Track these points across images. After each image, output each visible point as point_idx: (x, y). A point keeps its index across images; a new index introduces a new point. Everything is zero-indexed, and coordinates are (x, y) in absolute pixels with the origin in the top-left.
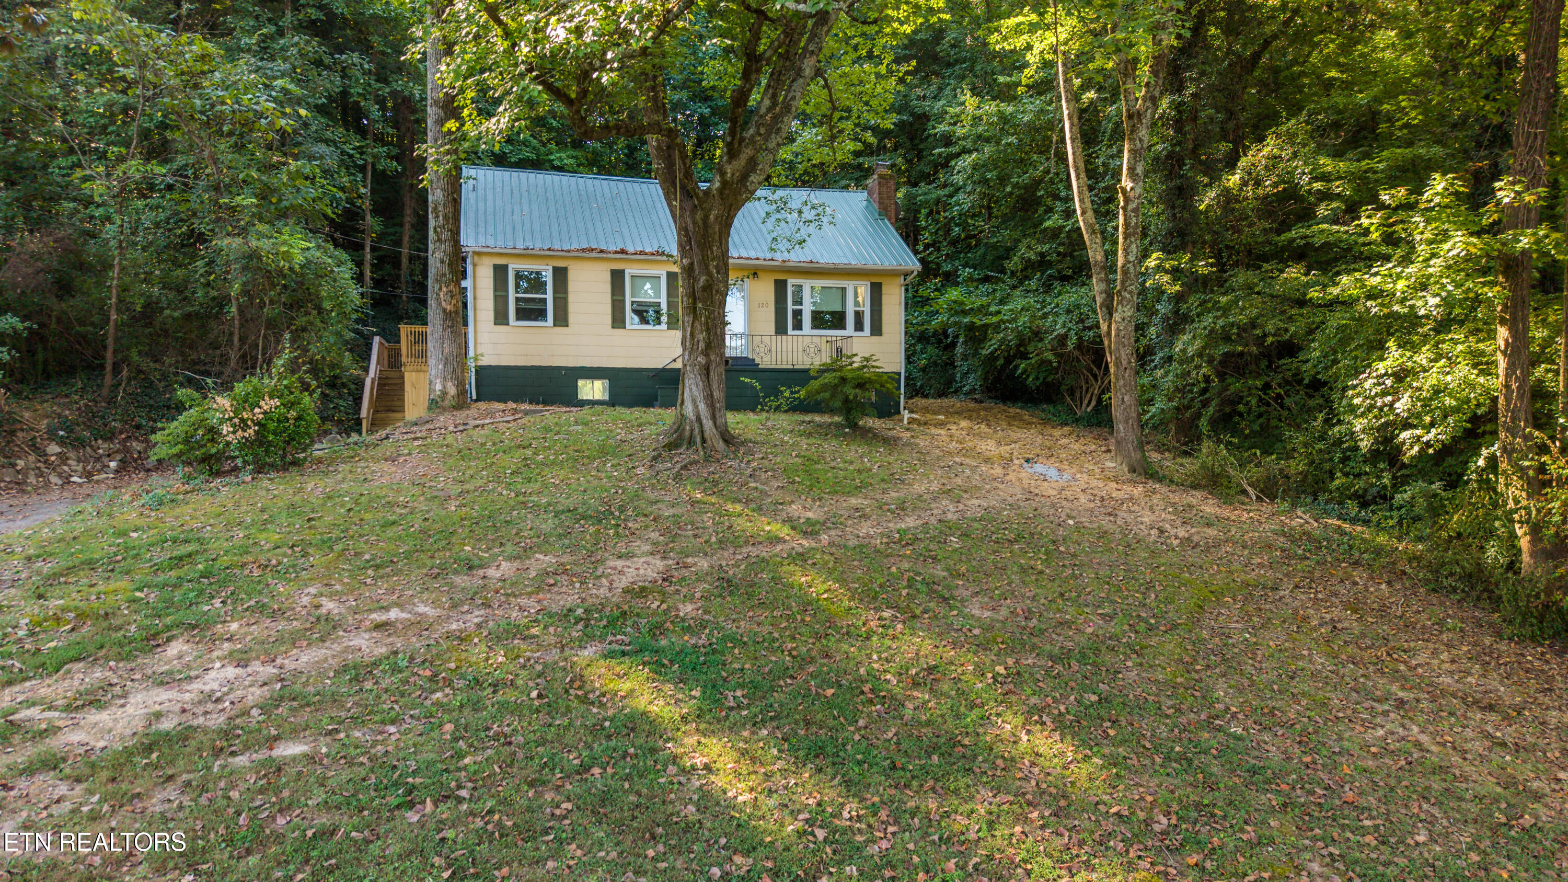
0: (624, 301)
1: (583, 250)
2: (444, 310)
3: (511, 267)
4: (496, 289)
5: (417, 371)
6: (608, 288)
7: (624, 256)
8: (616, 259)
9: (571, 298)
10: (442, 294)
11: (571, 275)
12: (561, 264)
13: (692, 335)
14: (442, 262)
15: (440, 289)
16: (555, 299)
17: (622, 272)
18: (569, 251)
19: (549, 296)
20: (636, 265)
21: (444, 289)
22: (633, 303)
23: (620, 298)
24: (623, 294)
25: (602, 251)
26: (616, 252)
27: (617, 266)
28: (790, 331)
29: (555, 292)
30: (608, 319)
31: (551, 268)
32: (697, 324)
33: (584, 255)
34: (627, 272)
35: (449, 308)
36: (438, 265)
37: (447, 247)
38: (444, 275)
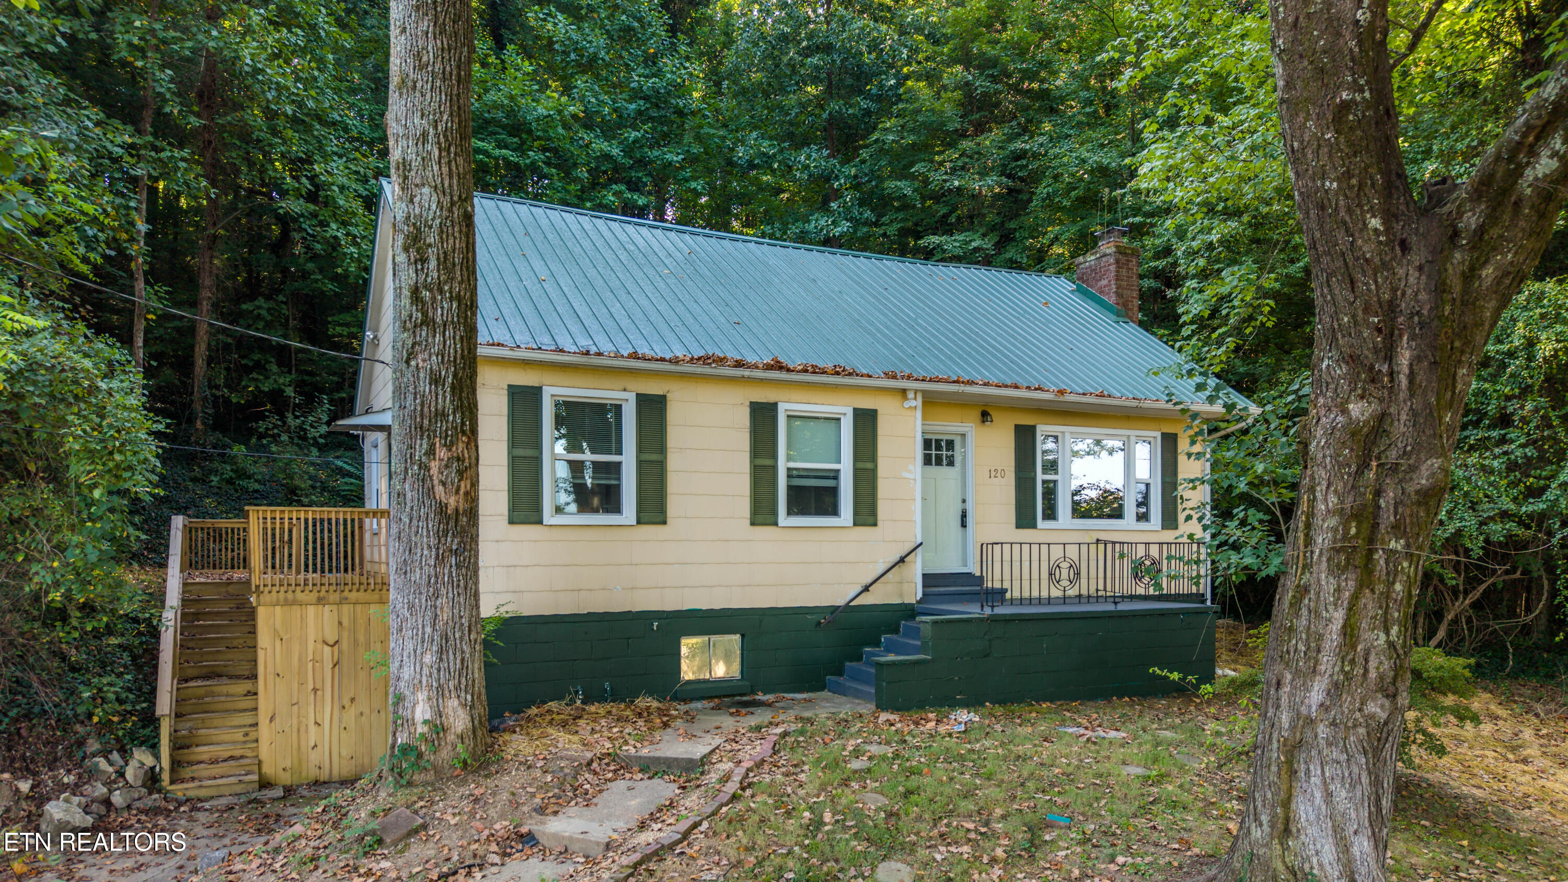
0: (774, 468)
1: (705, 360)
2: (442, 509)
3: (547, 392)
4: (513, 443)
5: (287, 603)
6: (742, 440)
7: (783, 375)
8: (762, 380)
9: (674, 462)
10: (434, 466)
11: (675, 414)
12: (653, 388)
13: (1349, 632)
14: (436, 380)
15: (431, 452)
16: (640, 463)
17: (773, 407)
18: (675, 361)
19: (628, 460)
20: (797, 395)
21: (442, 453)
22: (790, 473)
23: (768, 462)
24: (774, 456)
25: (739, 364)
26: (768, 367)
27: (763, 395)
28: (1040, 523)
29: (640, 449)
30: (744, 507)
31: (632, 397)
32: (1368, 600)
33: (707, 370)
34: (782, 407)
35: (452, 501)
36: (425, 387)
37: (452, 342)
38: (441, 415)
